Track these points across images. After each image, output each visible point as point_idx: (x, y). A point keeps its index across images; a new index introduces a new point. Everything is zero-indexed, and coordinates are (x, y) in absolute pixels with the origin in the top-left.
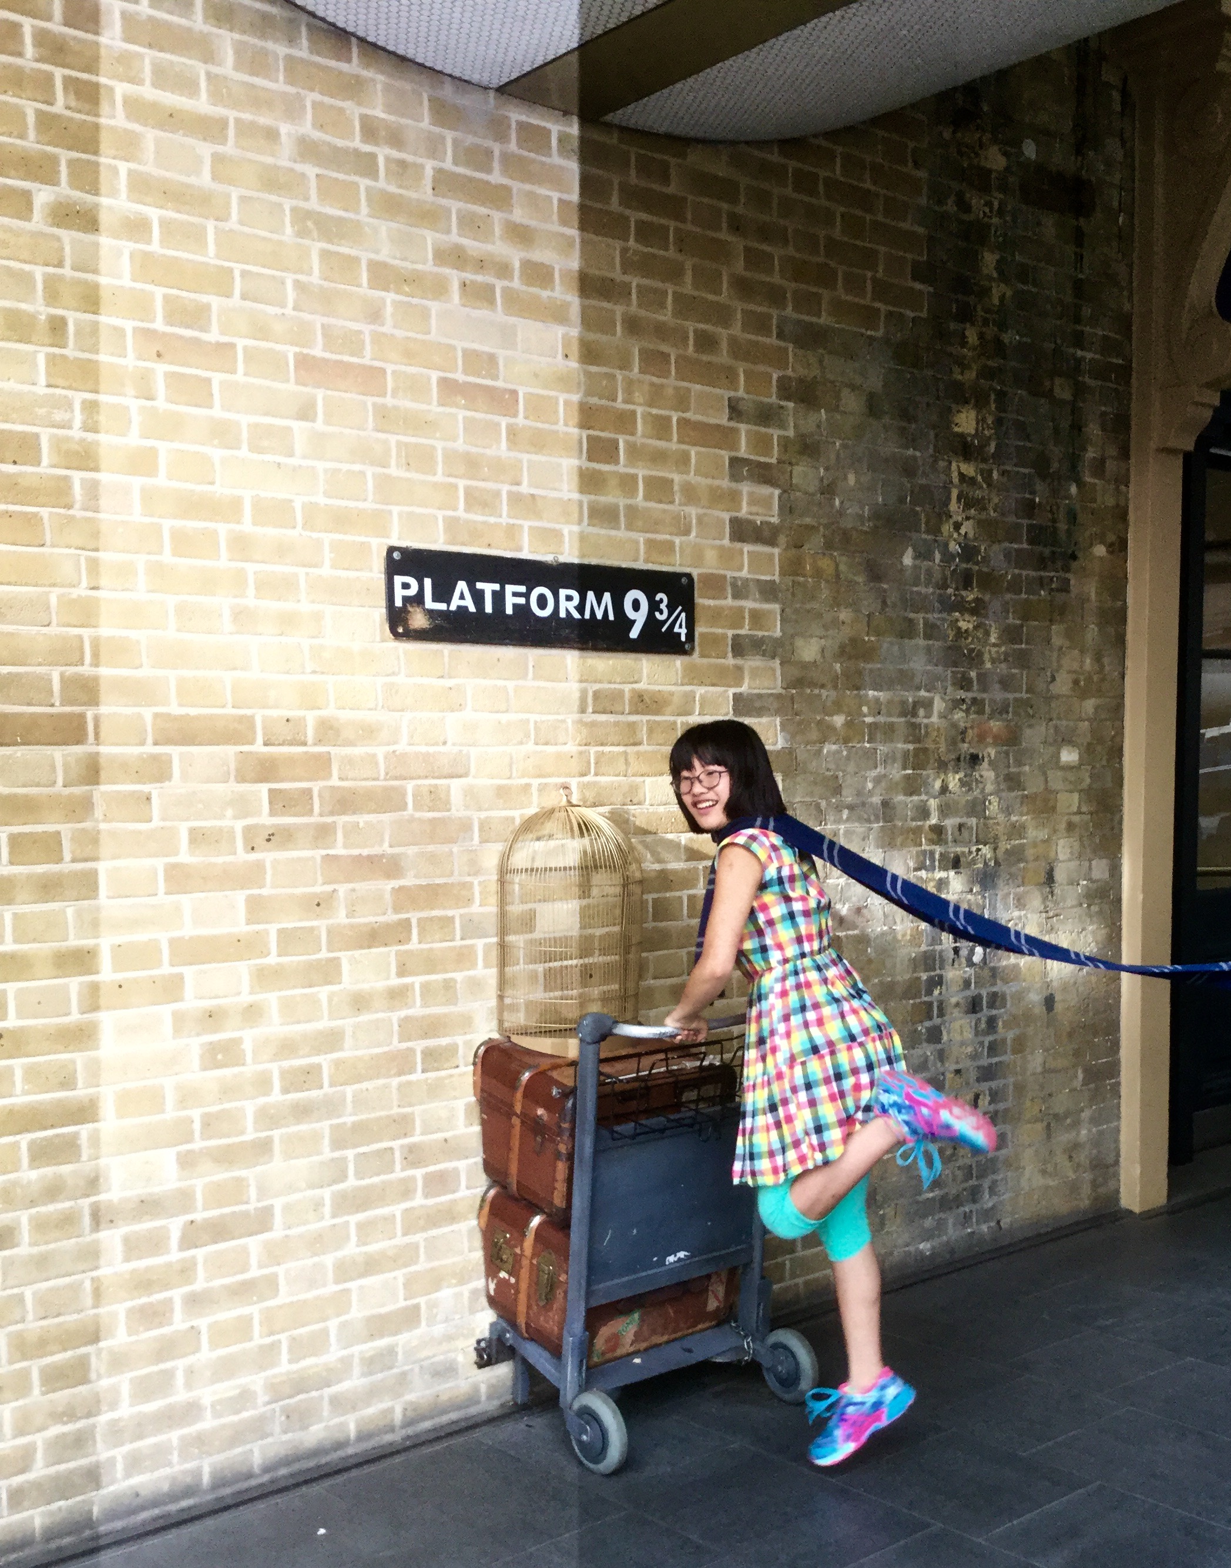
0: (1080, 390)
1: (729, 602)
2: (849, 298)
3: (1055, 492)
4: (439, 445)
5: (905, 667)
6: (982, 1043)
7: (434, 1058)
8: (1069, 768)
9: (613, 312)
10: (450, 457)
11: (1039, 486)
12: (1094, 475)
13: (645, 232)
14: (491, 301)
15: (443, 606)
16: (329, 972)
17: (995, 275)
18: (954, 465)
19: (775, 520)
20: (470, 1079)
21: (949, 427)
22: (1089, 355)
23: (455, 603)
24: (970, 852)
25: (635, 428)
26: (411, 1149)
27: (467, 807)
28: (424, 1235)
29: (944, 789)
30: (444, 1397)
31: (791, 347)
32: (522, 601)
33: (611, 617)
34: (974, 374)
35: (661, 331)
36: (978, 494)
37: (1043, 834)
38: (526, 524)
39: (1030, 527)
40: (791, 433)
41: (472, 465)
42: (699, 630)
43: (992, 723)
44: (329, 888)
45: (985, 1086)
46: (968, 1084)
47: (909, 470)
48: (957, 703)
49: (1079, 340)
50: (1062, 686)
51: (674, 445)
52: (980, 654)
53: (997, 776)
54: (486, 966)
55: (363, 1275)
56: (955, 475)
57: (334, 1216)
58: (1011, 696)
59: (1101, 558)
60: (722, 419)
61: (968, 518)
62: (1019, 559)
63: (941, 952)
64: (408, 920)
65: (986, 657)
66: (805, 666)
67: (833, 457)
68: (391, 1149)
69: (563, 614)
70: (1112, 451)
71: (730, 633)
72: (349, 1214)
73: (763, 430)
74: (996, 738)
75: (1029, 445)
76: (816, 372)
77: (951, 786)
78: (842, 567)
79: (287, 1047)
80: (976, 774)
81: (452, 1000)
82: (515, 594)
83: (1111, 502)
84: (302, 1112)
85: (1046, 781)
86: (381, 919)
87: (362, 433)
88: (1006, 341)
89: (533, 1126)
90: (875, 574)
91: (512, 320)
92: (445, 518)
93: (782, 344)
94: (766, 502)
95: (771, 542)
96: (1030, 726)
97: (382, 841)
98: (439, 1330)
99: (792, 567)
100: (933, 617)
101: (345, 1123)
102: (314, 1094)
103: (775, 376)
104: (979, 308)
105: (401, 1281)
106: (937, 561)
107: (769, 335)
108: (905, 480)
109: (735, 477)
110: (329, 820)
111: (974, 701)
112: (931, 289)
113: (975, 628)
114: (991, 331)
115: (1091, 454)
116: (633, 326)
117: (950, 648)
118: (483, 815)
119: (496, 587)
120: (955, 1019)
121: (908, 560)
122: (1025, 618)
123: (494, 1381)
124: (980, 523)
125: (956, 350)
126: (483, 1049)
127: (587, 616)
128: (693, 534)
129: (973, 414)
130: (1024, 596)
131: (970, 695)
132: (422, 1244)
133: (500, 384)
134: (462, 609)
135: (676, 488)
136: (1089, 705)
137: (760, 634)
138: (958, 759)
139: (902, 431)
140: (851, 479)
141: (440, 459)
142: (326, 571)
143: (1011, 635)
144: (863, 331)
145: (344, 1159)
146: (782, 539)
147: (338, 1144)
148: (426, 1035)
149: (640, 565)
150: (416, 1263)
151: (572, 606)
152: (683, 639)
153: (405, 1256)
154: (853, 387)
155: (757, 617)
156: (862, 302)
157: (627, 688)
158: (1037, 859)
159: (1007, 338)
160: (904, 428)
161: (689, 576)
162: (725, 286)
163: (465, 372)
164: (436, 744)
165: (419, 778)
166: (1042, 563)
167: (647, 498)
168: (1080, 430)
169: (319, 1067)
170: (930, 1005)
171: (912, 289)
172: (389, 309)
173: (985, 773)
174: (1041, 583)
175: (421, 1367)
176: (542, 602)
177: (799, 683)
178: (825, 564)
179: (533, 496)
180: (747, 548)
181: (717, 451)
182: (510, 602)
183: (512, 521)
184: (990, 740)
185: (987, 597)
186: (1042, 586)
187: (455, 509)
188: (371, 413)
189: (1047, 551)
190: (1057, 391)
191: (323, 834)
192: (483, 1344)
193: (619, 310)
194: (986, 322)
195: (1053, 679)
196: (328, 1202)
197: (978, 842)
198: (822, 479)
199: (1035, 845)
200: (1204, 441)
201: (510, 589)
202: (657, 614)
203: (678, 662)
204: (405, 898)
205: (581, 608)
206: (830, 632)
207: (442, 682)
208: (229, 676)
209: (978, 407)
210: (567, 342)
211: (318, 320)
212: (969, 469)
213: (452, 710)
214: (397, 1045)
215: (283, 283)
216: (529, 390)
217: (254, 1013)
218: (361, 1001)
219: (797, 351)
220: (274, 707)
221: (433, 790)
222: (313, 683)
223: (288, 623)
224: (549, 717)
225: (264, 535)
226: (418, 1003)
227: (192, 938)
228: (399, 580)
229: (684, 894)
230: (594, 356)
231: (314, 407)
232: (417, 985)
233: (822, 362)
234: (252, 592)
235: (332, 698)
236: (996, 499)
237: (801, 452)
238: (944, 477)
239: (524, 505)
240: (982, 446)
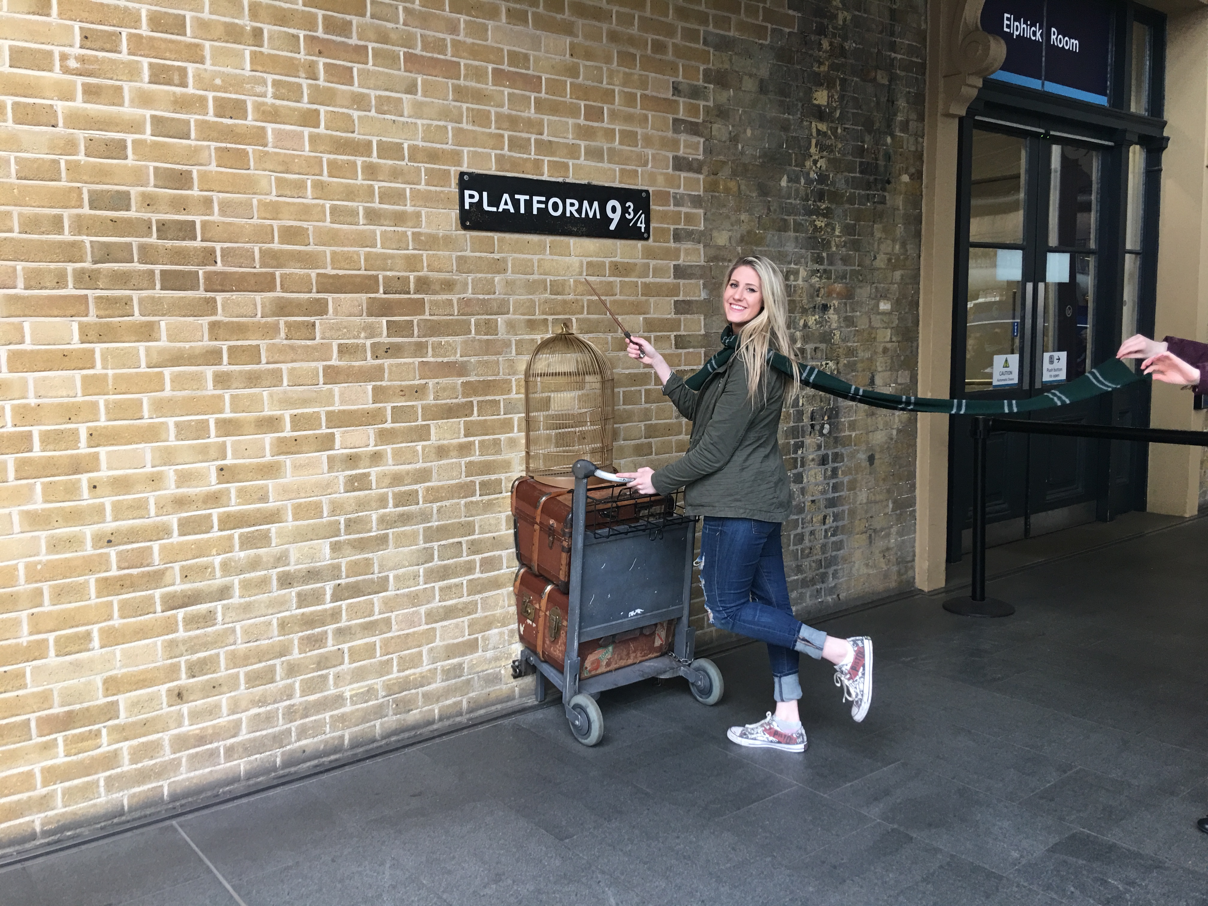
0: (893, 78)
1: (672, 208)
2: (749, 20)
3: (877, 144)
4: (493, 110)
5: (782, 249)
6: (828, 484)
7: (488, 488)
8: (884, 313)
9: (601, 28)
10: (499, 116)
11: (867, 138)
12: (902, 131)
14: (526, 21)
15: (494, 209)
16: (423, 434)
17: (840, 6)
18: (813, 124)
19: (701, 157)
20: (509, 501)
21: (810, 101)
22: (899, 56)
23: (502, 207)
24: (822, 365)
25: (614, 100)
26: (472, 543)
27: (508, 333)
28: (481, 596)
29: (805, 325)
30: (493, 696)
31: (712, 50)
32: (543, 206)
33: (598, 217)
34: (826, 69)
35: (631, 41)
36: (829, 142)
37: (868, 355)
38: (546, 159)
39: (861, 163)
40: (711, 104)
41: (513, 122)
42: (652, 225)
43: (836, 285)
44: (423, 382)
45: (830, 511)
46: (819, 509)
47: (785, 128)
48: (814, 272)
49: (893, 47)
50: (881, 262)
51: (638, 110)
52: (829, 242)
53: (839, 318)
54: (519, 431)
55: (442, 620)
56: (814, 131)
57: (425, 583)
58: (848, 268)
59: (906, 183)
60: (669, 95)
61: (822, 157)
62: (853, 183)
63: (803, 427)
64: (472, 402)
65: (833, 243)
66: (719, 248)
67: (738, 119)
68: (460, 543)
69: (568, 214)
70: (913, 116)
71: (672, 227)
72: (435, 582)
73: (695, 101)
74: (838, 294)
75: (860, 112)
76: (727, 66)
77: (810, 324)
78: (743, 187)
79: (397, 479)
80: (826, 316)
81: (499, 452)
82: (539, 202)
83: (913, 148)
84: (405, 519)
85: (870, 322)
86: (454, 401)
87: (445, 102)
88: (847, 47)
89: (550, 531)
90: (763, 191)
91: (538, 32)
92: (495, 155)
93: (706, 48)
94: (696, 147)
95: (699, 171)
96: (861, 287)
97: (456, 353)
98: (489, 654)
99: (712, 187)
100: (799, 218)
101: (432, 526)
102: (413, 508)
103: (701, 68)
104: (830, 26)
105: (466, 624)
106: (802, 184)
107: (699, 43)
108: (782, 133)
109: (676, 131)
110: (424, 340)
111: (825, 271)
112: (800, 15)
113: (826, 225)
114: (837, 41)
115: (900, 118)
116: (613, 37)
117: (810, 238)
118: (518, 338)
119: (527, 197)
120: (811, 469)
121: (784, 183)
122: (858, 219)
123: (522, 686)
124: (829, 160)
125: (816, 53)
126: (517, 483)
127: (583, 216)
128: (650, 166)
129: (825, 93)
130: (856, 206)
131: (822, 267)
132: (479, 601)
133: (530, 72)
134: (506, 211)
135: (639, 137)
136: (898, 275)
137: (691, 228)
138: (815, 307)
139: (781, 103)
140: (749, 132)
141: (493, 118)
142: (422, 187)
143: (848, 230)
144: (757, 40)
145: (432, 548)
146: (705, 169)
147: (428, 539)
148: (482, 474)
149: (617, 185)
150: (476, 613)
151: (573, 209)
152: (643, 230)
153: (468, 609)
154: (751, 76)
155: (689, 218)
156: (757, 23)
157: (607, 261)
158: (864, 370)
159: (847, 45)
160: (782, 101)
161: (647, 192)
162: (671, 12)
163: (509, 65)
164: (489, 294)
165: (478, 314)
166: (868, 186)
167: (621, 143)
168: (893, 103)
169: (417, 491)
170: (796, 459)
171: (788, 15)
172: (462, 25)
173: (831, 316)
174: (868, 198)
175: (479, 676)
176: (555, 207)
177: (715, 258)
178: (732, 185)
179: (550, 141)
180: (683, 175)
181: (665, 115)
182: (536, 206)
183: (537, 157)
184: (835, 295)
185: (833, 206)
186: (868, 200)
187: (502, 149)
188: (451, 90)
189: (872, 178)
190: (879, 77)
191: (420, 349)
192: (517, 663)
193: (605, 26)
194: (834, 35)
195: (875, 258)
196: (421, 574)
197: (827, 359)
198: (730, 133)
199: (862, 361)
200: (971, 111)
201: (535, 199)
202: (627, 215)
203: (640, 244)
204: (470, 389)
205: (579, 211)
206: (735, 227)
207: (492, 255)
208: (363, 251)
209: (829, 88)
210: (572, 46)
211: (419, 32)
212: (823, 127)
213: (499, 273)
214: (464, 479)
215: (397, 8)
216: (548, 76)
217: (376, 458)
218: (442, 452)
219: (716, 53)
220: (390, 270)
221: (487, 322)
222: (414, 256)
223: (399, 218)
224: (559, 278)
225: (385, 164)
226: (477, 453)
227: (339, 411)
228: (467, 193)
229: (643, 389)
230: (589, 55)
231: (415, 85)
232: (477, 442)
233: (730, 60)
234: (377, 200)
235: (425, 264)
236: (840, 146)
237: (717, 116)
238: (807, 132)
239: (544, 147)
240: (831, 113)
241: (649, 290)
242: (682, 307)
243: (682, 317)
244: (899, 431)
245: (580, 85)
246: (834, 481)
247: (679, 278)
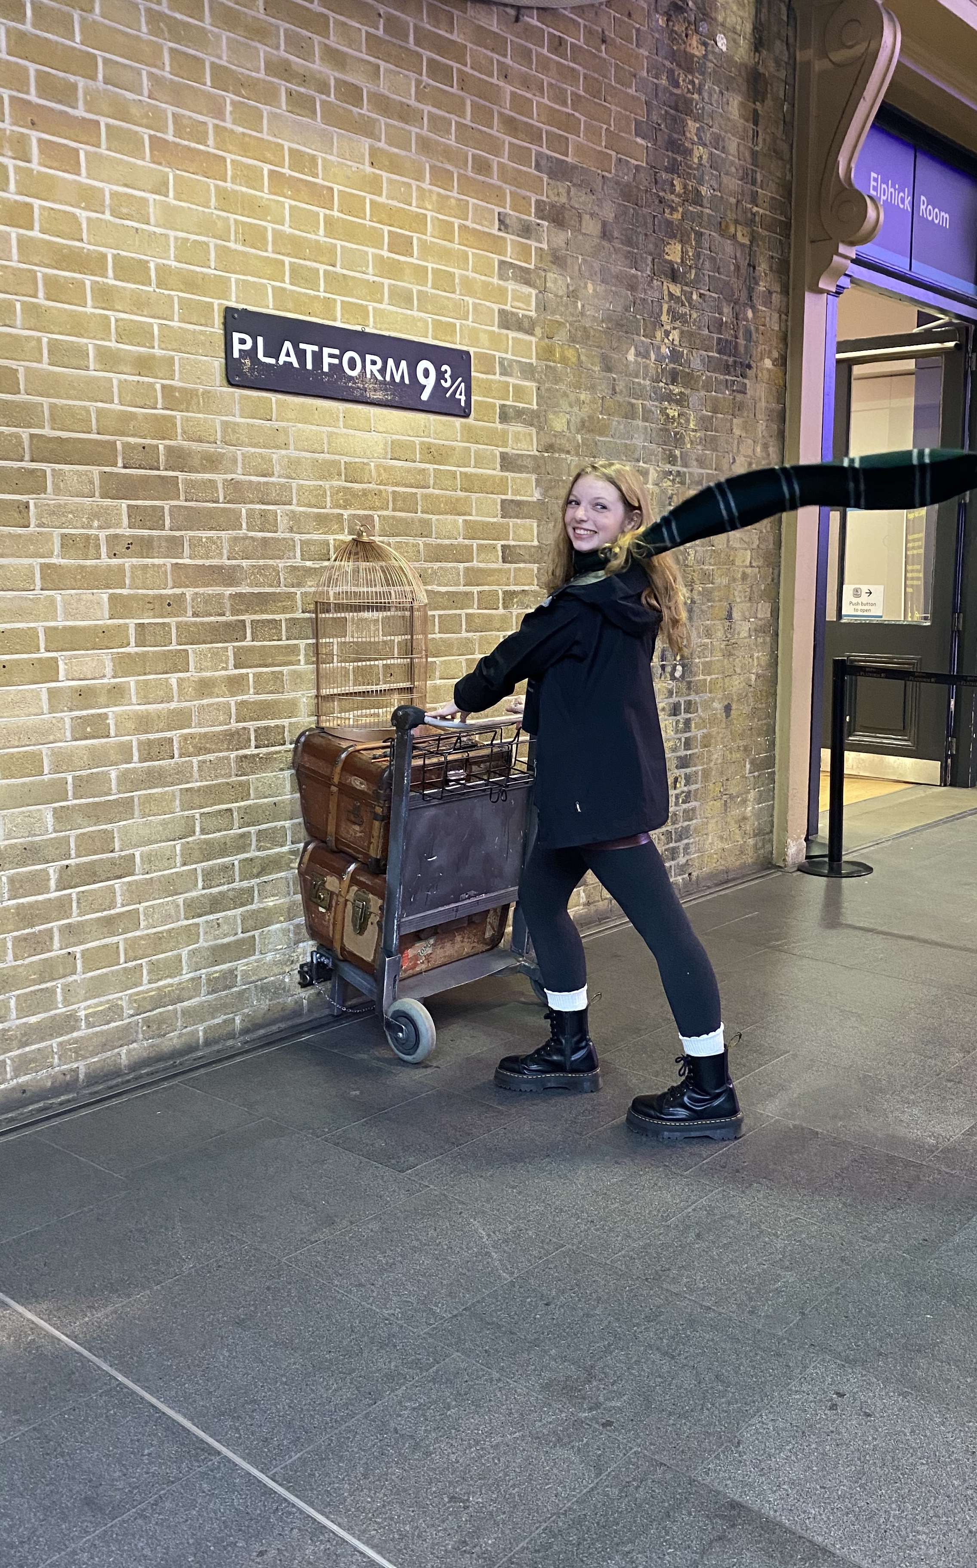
0: (754, 237)
1: (498, 377)
2: (589, 144)
3: (736, 315)
4: (269, 227)
5: (629, 442)
7: (266, 737)
9: (410, 132)
10: (277, 235)
11: (726, 309)
12: (764, 304)
13: (435, 69)
14: (313, 112)
15: (272, 361)
16: (177, 661)
17: (696, 140)
18: (665, 287)
19: (533, 314)
21: (660, 256)
22: (761, 211)
25: (426, 229)
26: (246, 810)
27: (291, 530)
28: (258, 880)
30: (274, 1011)
31: (545, 178)
32: (336, 361)
33: (407, 381)
34: (680, 217)
35: (448, 154)
36: (682, 310)
37: (725, 581)
38: (339, 299)
39: (719, 340)
40: (545, 246)
41: (296, 246)
42: (473, 398)
44: (178, 591)
45: (681, 772)
47: (632, 288)
49: (754, 197)
51: (456, 246)
52: (683, 437)
54: (307, 662)
55: (206, 913)
56: (666, 293)
57: (184, 865)
59: (769, 370)
60: (495, 231)
61: (674, 328)
62: (711, 365)
64: (244, 621)
65: (687, 439)
66: (555, 434)
67: (576, 269)
68: (231, 810)
69: (368, 375)
70: (777, 287)
71: (498, 402)
72: (196, 862)
73: (524, 241)
75: (719, 276)
76: (563, 200)
78: (583, 358)
79: (143, 723)
81: (280, 690)
82: (331, 356)
83: (774, 326)
84: (156, 778)
86: (220, 619)
87: (206, 210)
88: (703, 193)
90: (607, 365)
91: (329, 128)
92: (273, 287)
93: (539, 174)
94: (526, 299)
95: (530, 332)
97: (221, 554)
98: (270, 957)
99: (547, 353)
100: (649, 404)
101: (192, 788)
102: (166, 762)
103: (534, 200)
104: (684, 164)
105: (239, 918)
106: (652, 360)
107: (531, 167)
108: (629, 293)
109: (501, 277)
110: (177, 534)
111: (677, 472)
112: (649, 145)
113: (679, 415)
114: (692, 183)
116: (425, 145)
117: (661, 430)
118: (304, 537)
119: (316, 348)
121: (631, 357)
122: (714, 411)
123: (312, 998)
124: (683, 333)
125: (668, 196)
127: (388, 378)
128: (470, 319)
129: (679, 247)
130: (714, 394)
131: (673, 467)
132: (255, 888)
133: (318, 181)
134: (288, 365)
135: (457, 281)
137: (522, 405)
139: (629, 256)
140: (590, 288)
141: (270, 238)
142: (175, 323)
143: (705, 424)
144: (600, 171)
145: (192, 818)
146: (538, 331)
147: (187, 805)
148: (258, 718)
149: (430, 341)
150: (251, 903)
151: (375, 369)
152: (463, 404)
153: (241, 898)
154: (592, 215)
155: (519, 392)
156: (600, 149)
157: (417, 440)
158: (720, 600)
159: (704, 190)
160: (629, 252)
161: (468, 353)
162: (496, 122)
163: (291, 168)
164: (265, 476)
165: (252, 502)
166: (727, 369)
167: (434, 287)
168: (754, 268)
169: (171, 740)
171: (636, 143)
172: (229, 108)
174: (726, 384)
175: (256, 987)
176: (352, 364)
177: (550, 448)
178: (571, 353)
179: (345, 276)
180: (512, 334)
181: (489, 254)
182: (326, 361)
183: (327, 295)
185: (687, 392)
186: (726, 387)
187: (282, 280)
188: (213, 195)
189: (730, 360)
190: (739, 235)
191: (174, 546)
192: (305, 968)
193: (414, 131)
194: (688, 176)
195: (734, 461)
196: (178, 852)
198: (568, 286)
199: (719, 589)
201: (326, 351)
202: (442, 382)
203: (458, 422)
204: (241, 603)
205: (383, 372)
206: (575, 409)
207: (268, 424)
208: (94, 406)
209: (681, 241)
210: (373, 151)
211: (170, 109)
212: (676, 290)
213: (277, 447)
214: (234, 725)
215: (140, 74)
216: (341, 188)
217: (117, 694)
218: (205, 687)
219: (550, 181)
220: (133, 436)
221: (263, 514)
222: (164, 417)
223: (144, 365)
224: (357, 460)
225: (124, 288)
226: (252, 691)
227: (65, 628)
228: (236, 336)
229: (463, 612)
230: (395, 166)
231: (166, 184)
232: (251, 676)
233: (568, 192)
234: (113, 336)
235: (179, 431)
236: (695, 315)
237: (553, 263)
238: (657, 294)
239: (336, 282)
240: (685, 273)
241: (470, 484)
242: (511, 509)
243: (511, 522)
244: (758, 676)
245: (383, 205)
246: (687, 735)
247: (507, 470)
